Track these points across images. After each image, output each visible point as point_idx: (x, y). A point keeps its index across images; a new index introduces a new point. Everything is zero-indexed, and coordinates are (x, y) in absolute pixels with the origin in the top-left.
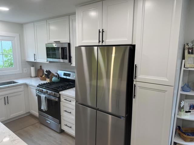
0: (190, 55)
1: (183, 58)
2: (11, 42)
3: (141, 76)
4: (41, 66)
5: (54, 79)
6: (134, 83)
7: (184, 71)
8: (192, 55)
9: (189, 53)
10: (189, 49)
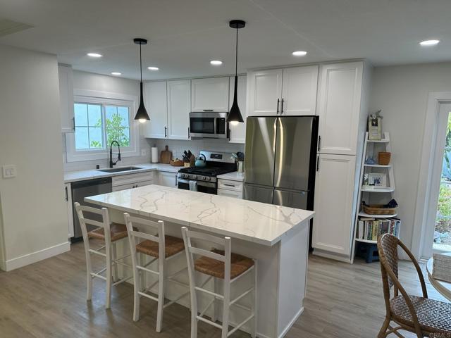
0: (374, 127)
1: (367, 130)
2: (127, 108)
3: (325, 148)
4: (167, 147)
5: (197, 163)
6: (318, 155)
7: (368, 143)
8: (376, 127)
9: (373, 125)
10: (373, 120)
